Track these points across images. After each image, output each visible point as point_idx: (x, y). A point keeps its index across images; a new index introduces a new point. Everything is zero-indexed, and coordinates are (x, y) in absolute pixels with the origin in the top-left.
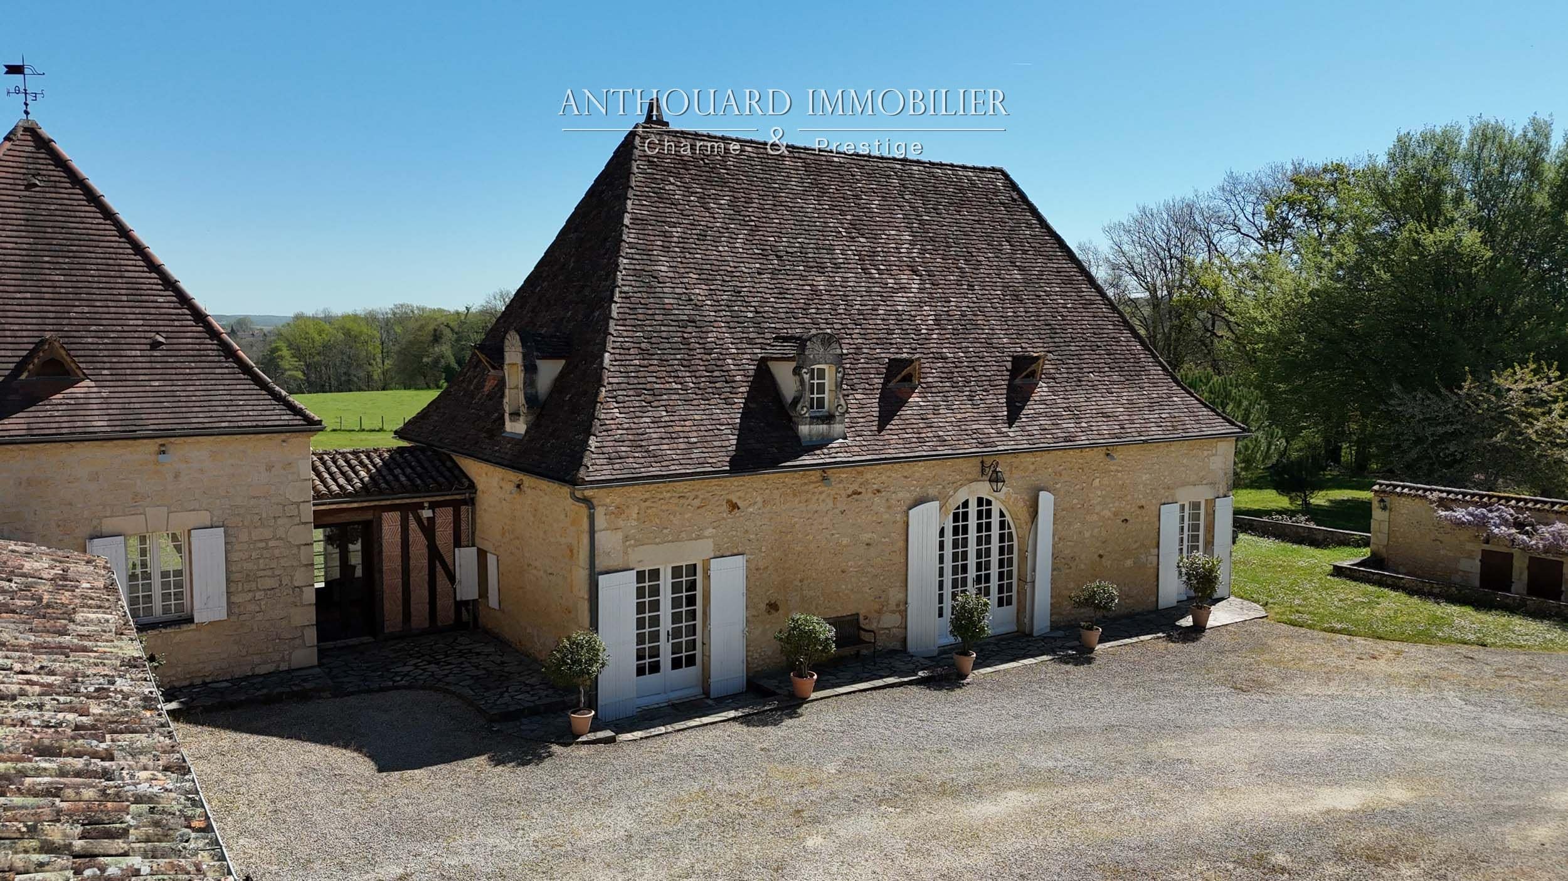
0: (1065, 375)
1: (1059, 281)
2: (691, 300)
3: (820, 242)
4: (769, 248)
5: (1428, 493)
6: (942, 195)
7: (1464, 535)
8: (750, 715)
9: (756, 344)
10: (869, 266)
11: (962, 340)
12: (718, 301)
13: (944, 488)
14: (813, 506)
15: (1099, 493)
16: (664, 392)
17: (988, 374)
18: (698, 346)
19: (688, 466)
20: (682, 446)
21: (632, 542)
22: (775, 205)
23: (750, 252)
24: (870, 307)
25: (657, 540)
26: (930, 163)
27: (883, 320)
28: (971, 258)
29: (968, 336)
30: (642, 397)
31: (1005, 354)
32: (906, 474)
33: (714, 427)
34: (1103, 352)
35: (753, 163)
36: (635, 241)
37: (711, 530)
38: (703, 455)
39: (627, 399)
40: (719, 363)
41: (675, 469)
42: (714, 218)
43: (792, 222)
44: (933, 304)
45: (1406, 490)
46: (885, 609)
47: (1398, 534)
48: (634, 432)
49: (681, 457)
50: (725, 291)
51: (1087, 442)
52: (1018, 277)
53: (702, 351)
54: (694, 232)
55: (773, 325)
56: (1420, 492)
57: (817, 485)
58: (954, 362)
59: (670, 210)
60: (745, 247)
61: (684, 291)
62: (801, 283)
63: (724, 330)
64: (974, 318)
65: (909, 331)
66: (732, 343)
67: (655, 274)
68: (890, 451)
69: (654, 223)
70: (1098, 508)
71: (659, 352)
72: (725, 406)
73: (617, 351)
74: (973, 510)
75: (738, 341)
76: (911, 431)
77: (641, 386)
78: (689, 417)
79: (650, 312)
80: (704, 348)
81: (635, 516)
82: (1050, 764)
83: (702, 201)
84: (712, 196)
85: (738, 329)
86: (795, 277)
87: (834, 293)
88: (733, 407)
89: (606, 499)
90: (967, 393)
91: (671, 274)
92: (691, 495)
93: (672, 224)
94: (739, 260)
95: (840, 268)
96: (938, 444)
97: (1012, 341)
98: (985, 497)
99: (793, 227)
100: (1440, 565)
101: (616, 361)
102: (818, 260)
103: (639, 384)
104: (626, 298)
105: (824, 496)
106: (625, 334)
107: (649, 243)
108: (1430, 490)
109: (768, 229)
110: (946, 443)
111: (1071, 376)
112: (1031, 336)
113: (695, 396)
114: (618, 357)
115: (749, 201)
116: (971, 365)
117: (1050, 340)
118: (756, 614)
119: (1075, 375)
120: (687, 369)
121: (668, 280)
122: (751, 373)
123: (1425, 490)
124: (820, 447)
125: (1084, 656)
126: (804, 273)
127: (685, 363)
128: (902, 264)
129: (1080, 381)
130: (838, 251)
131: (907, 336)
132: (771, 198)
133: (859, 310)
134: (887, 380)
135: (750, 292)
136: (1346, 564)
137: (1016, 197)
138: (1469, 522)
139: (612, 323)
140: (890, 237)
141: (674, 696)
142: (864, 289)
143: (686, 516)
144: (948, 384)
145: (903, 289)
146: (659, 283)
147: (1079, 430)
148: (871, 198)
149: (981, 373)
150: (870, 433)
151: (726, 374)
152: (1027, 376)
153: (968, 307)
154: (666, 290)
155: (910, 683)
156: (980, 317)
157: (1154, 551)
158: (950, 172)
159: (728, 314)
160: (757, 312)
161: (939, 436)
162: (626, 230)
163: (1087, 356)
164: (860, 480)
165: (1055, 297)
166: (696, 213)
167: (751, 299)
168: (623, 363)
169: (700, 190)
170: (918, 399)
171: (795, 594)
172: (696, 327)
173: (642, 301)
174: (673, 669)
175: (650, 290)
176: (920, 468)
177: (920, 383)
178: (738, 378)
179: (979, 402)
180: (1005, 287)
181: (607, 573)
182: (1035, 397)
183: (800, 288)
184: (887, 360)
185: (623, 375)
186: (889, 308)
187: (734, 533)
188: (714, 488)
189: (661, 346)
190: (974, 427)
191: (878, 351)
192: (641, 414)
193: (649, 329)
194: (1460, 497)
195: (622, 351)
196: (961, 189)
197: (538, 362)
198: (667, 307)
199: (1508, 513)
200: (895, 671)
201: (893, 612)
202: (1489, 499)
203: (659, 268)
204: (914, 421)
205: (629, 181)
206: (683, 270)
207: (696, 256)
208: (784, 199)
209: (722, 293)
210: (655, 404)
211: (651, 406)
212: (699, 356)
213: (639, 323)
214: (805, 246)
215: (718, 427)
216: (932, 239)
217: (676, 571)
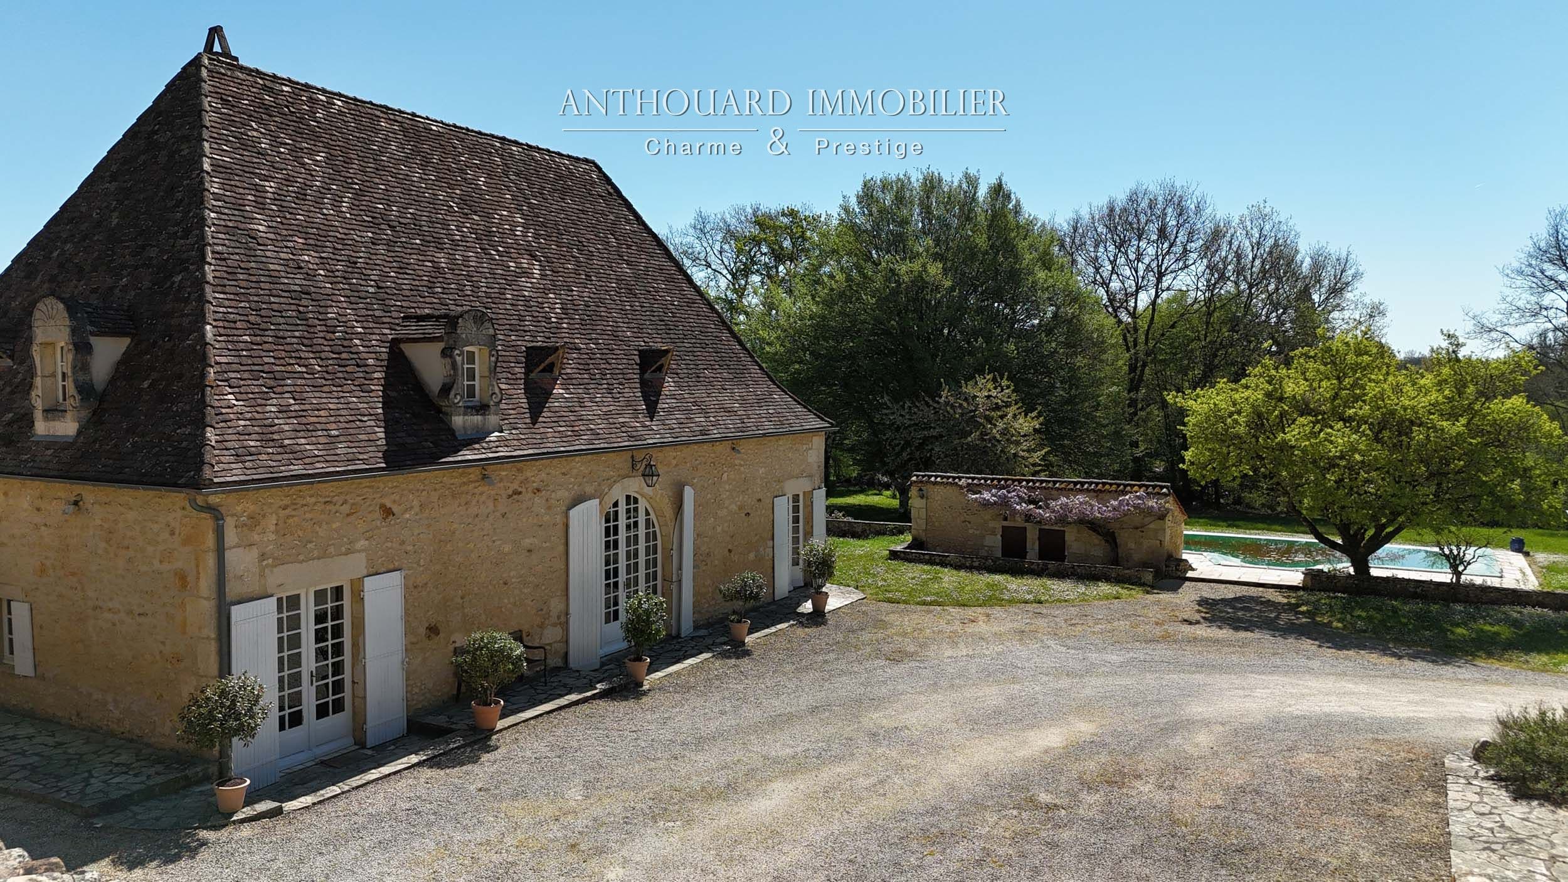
0: (686, 371)
1: (663, 279)
2: (300, 268)
3: (433, 215)
4: (379, 216)
5: (957, 480)
6: (547, 181)
7: (987, 515)
8: (435, 757)
9: (384, 323)
10: (487, 247)
11: (591, 331)
12: (333, 272)
13: (599, 485)
14: (473, 510)
15: (727, 487)
16: (287, 375)
17: (620, 367)
18: (317, 322)
19: (336, 463)
20: (323, 440)
21: (270, 561)
22: (377, 169)
23: (358, 218)
24: (496, 290)
25: (301, 557)
26: (527, 145)
27: (512, 305)
28: (583, 248)
29: (595, 327)
30: (261, 382)
31: (631, 348)
32: (564, 470)
33: (354, 418)
34: (711, 350)
35: (346, 119)
36: (221, 192)
37: (362, 542)
38: (350, 450)
39: (242, 383)
40: (346, 343)
41: (320, 467)
42: (312, 176)
43: (399, 190)
44: (558, 292)
45: (939, 479)
46: (547, 622)
47: (934, 519)
48: (260, 423)
49: (325, 453)
50: (338, 261)
51: (719, 436)
52: (628, 271)
53: (324, 328)
54: (291, 189)
55: (399, 303)
56: (950, 480)
57: (477, 484)
58: (587, 354)
59: (258, 160)
60: (352, 212)
61: (291, 256)
62: (421, 258)
63: (345, 305)
64: (597, 309)
65: (540, 319)
66: (357, 321)
67: (253, 234)
68: (549, 445)
69: (241, 173)
70: (727, 503)
71: (272, 327)
72: (362, 394)
73: (221, 324)
74: (622, 508)
75: (363, 319)
76: (564, 424)
77: (257, 368)
78: (322, 406)
79: (254, 279)
80: (326, 325)
81: (273, 528)
82: (789, 751)
83: (294, 154)
84: (305, 151)
85: (361, 305)
86: (412, 251)
87: (457, 272)
88: (371, 394)
89: (238, 508)
90: (605, 386)
91: (272, 236)
92: (339, 500)
93: (262, 177)
94: (348, 226)
95: (459, 246)
96: (593, 437)
97: (635, 335)
98: (633, 494)
99: (401, 195)
100: (969, 543)
101: (220, 335)
102: (434, 235)
103: (254, 365)
104: (220, 259)
105: (484, 498)
106: (227, 303)
107: (238, 196)
108: (958, 477)
109: (375, 195)
110: (600, 436)
111: (690, 372)
112: (650, 331)
113: (324, 382)
114: (222, 331)
115: (348, 161)
116: (604, 357)
117: (667, 336)
118: (415, 640)
119: (693, 371)
120: (310, 349)
121: (270, 242)
122: (385, 356)
123: (954, 478)
124: (479, 440)
125: (739, 650)
126: (422, 248)
127: (306, 342)
128: (520, 247)
129: (698, 377)
130: (453, 227)
131: (539, 324)
132: (371, 160)
133: (485, 292)
134: (528, 371)
135: (367, 264)
136: (899, 548)
137: (611, 191)
138: (995, 502)
139: (208, 289)
140: (503, 218)
141: (322, 751)
142: (486, 270)
143: (334, 526)
144: (586, 376)
145: (528, 274)
146: (259, 244)
147: (709, 424)
148: (477, 174)
149: (614, 366)
150: (524, 426)
151: (355, 356)
152: (654, 371)
153: (589, 297)
154: (268, 254)
155: (593, 697)
156: (602, 309)
157: (770, 543)
158: (547, 157)
159: (346, 286)
160: (379, 287)
161: (592, 430)
162: (207, 178)
163: (699, 354)
164: (520, 478)
165: (663, 294)
166: (290, 167)
167: (369, 272)
168: (230, 339)
169: (290, 142)
170: (561, 391)
171: (456, 613)
172: (313, 300)
173: (242, 265)
174: (318, 718)
175: (250, 255)
176: (578, 465)
177: (560, 374)
178: (371, 362)
179: (618, 396)
180: (619, 280)
181: (239, 603)
182: (665, 391)
183: (420, 263)
184: (524, 348)
185: (233, 353)
186: (515, 293)
187: (389, 545)
188: (365, 490)
189: (274, 320)
190: (621, 420)
191: (513, 337)
192: (263, 402)
193: (256, 299)
194: (982, 481)
195: (226, 324)
196: (561, 177)
197: (93, 340)
198: (272, 273)
199: (1023, 492)
200: (571, 688)
201: (554, 625)
202: (1006, 482)
203: (256, 227)
204: (564, 414)
205: (201, 120)
206: (285, 232)
207: (298, 217)
208: (386, 164)
209: (335, 262)
210: (279, 389)
211: (274, 393)
212: (322, 335)
213: (242, 291)
214: (417, 217)
215: (359, 417)
216: (543, 225)
217: (320, 596)
